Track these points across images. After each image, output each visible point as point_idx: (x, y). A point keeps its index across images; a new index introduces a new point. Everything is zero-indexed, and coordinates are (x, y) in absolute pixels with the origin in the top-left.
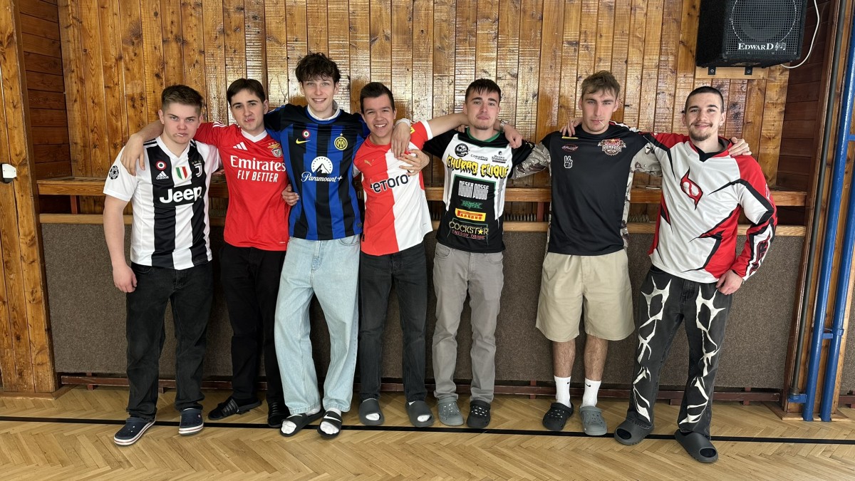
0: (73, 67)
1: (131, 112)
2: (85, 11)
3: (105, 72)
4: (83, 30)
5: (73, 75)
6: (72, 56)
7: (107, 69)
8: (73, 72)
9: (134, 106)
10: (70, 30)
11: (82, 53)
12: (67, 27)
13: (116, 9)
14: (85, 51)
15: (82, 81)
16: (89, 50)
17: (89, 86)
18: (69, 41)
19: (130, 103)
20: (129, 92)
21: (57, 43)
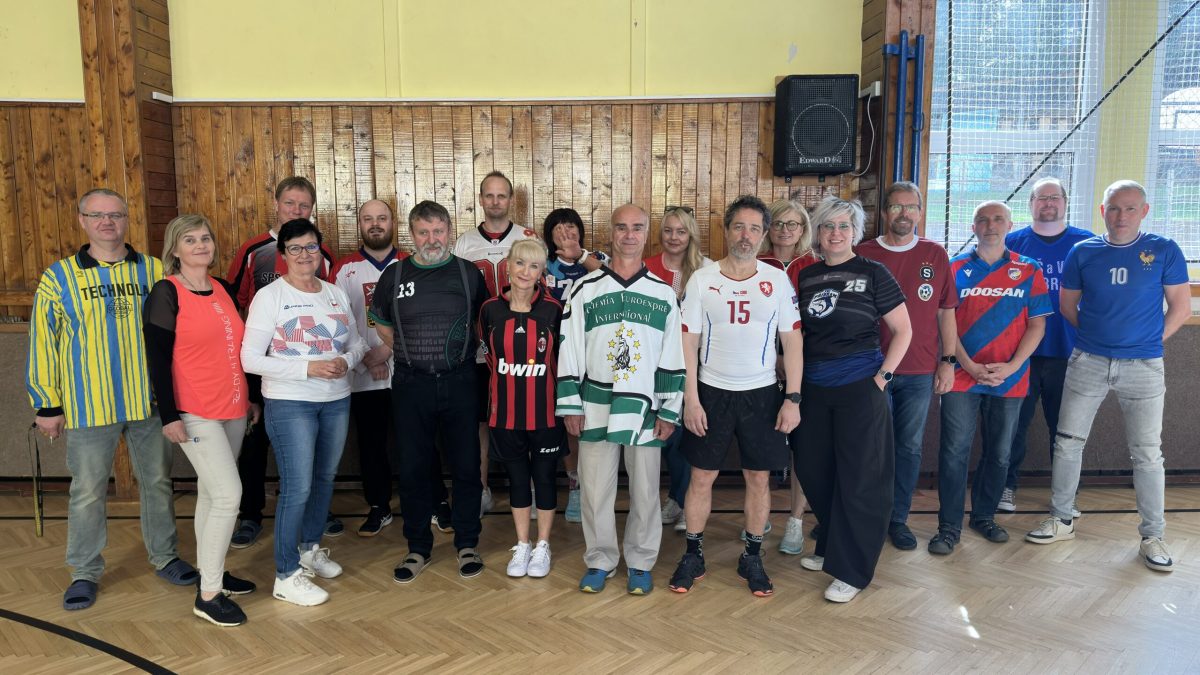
0: (186, 183)
1: (242, 225)
2: (199, 131)
3: (217, 186)
4: (195, 147)
5: (186, 190)
6: (185, 172)
7: (219, 184)
8: (186, 187)
9: (245, 220)
10: (184, 149)
11: (195, 169)
12: (181, 145)
13: (229, 128)
14: (199, 167)
15: (194, 196)
16: (201, 167)
17: (202, 199)
18: (182, 159)
19: (241, 216)
20: (241, 204)
21: (171, 161)
